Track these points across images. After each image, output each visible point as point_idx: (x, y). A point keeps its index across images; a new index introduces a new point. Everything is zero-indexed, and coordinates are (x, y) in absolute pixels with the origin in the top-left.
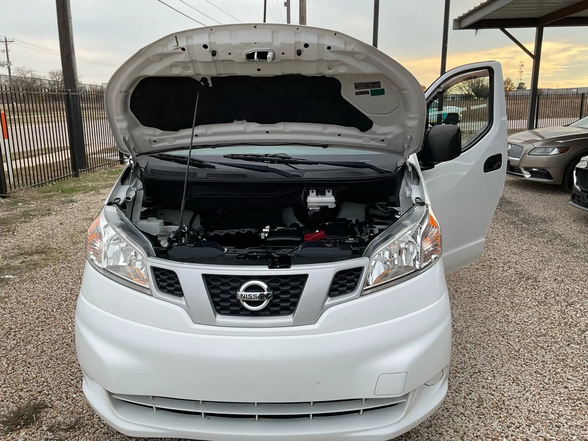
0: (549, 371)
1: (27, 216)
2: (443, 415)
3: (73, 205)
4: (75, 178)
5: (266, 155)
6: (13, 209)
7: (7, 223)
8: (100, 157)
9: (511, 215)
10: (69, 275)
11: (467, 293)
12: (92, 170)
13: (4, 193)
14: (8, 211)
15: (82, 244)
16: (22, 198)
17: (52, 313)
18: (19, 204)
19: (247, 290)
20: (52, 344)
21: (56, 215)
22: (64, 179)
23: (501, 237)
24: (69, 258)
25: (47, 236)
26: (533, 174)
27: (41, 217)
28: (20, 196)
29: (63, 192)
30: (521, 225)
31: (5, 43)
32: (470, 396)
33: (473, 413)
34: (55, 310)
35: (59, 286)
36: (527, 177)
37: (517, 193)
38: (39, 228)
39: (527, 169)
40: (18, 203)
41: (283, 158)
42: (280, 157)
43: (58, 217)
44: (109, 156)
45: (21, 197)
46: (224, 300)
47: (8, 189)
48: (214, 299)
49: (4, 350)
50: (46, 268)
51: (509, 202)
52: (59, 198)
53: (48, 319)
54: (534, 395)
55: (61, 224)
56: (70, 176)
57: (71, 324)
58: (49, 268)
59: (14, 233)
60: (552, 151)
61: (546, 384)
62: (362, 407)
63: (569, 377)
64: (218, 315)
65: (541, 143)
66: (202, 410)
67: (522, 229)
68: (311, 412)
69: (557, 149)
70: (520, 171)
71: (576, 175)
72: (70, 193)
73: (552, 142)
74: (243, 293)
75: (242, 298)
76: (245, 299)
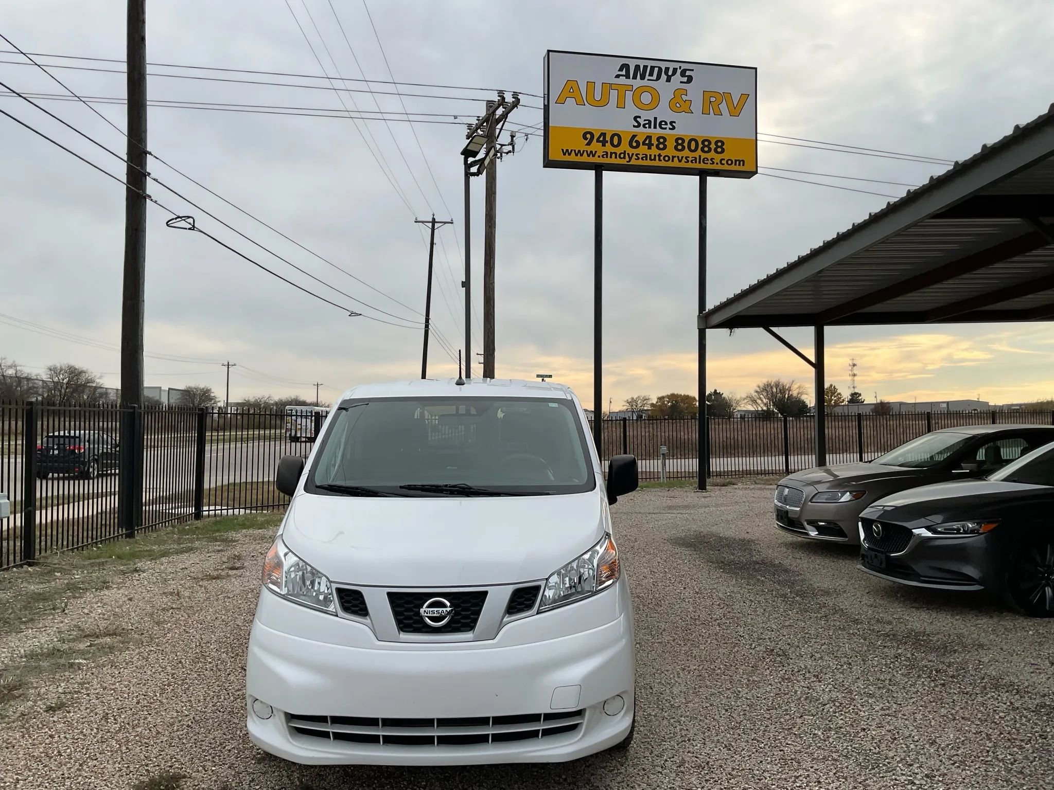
0: (769, 738)
1: (74, 589)
2: (638, 774)
3: (139, 575)
4: (128, 539)
5: (446, 486)
6: (49, 582)
7: (47, 599)
8: (154, 509)
9: (784, 586)
10: (163, 659)
11: (697, 671)
12: (153, 528)
13: (32, 557)
14: (42, 583)
15: (169, 624)
16: (57, 566)
17: (155, 698)
18: (56, 574)
19: (430, 606)
20: (168, 726)
21: (118, 588)
22: (114, 540)
23: (760, 611)
24: (157, 640)
25: (114, 615)
26: (821, 530)
27: (96, 591)
28: (54, 563)
29: (119, 557)
30: (794, 597)
32: (672, 759)
33: (671, 772)
34: (158, 695)
35: (153, 671)
36: (813, 535)
37: (801, 559)
38: (99, 604)
39: (812, 523)
40: (54, 571)
41: (464, 488)
42: (460, 487)
43: (121, 591)
44: (167, 508)
45: (55, 564)
46: (407, 618)
47: (37, 553)
48: (398, 617)
49: (107, 732)
50: (127, 652)
51: (786, 571)
52: (115, 567)
53: (151, 703)
54: (744, 757)
55: (130, 599)
56: (122, 535)
57: (184, 708)
58: (132, 652)
59: (64, 611)
60: (841, 497)
61: (761, 748)
62: (541, 726)
63: (789, 742)
64: (401, 632)
65: (828, 485)
66: (381, 732)
67: (793, 602)
68: (490, 731)
69: (848, 493)
70: (803, 525)
71: (863, 528)
72: (129, 560)
73: (842, 484)
74: (427, 609)
75: (426, 614)
76: (428, 615)
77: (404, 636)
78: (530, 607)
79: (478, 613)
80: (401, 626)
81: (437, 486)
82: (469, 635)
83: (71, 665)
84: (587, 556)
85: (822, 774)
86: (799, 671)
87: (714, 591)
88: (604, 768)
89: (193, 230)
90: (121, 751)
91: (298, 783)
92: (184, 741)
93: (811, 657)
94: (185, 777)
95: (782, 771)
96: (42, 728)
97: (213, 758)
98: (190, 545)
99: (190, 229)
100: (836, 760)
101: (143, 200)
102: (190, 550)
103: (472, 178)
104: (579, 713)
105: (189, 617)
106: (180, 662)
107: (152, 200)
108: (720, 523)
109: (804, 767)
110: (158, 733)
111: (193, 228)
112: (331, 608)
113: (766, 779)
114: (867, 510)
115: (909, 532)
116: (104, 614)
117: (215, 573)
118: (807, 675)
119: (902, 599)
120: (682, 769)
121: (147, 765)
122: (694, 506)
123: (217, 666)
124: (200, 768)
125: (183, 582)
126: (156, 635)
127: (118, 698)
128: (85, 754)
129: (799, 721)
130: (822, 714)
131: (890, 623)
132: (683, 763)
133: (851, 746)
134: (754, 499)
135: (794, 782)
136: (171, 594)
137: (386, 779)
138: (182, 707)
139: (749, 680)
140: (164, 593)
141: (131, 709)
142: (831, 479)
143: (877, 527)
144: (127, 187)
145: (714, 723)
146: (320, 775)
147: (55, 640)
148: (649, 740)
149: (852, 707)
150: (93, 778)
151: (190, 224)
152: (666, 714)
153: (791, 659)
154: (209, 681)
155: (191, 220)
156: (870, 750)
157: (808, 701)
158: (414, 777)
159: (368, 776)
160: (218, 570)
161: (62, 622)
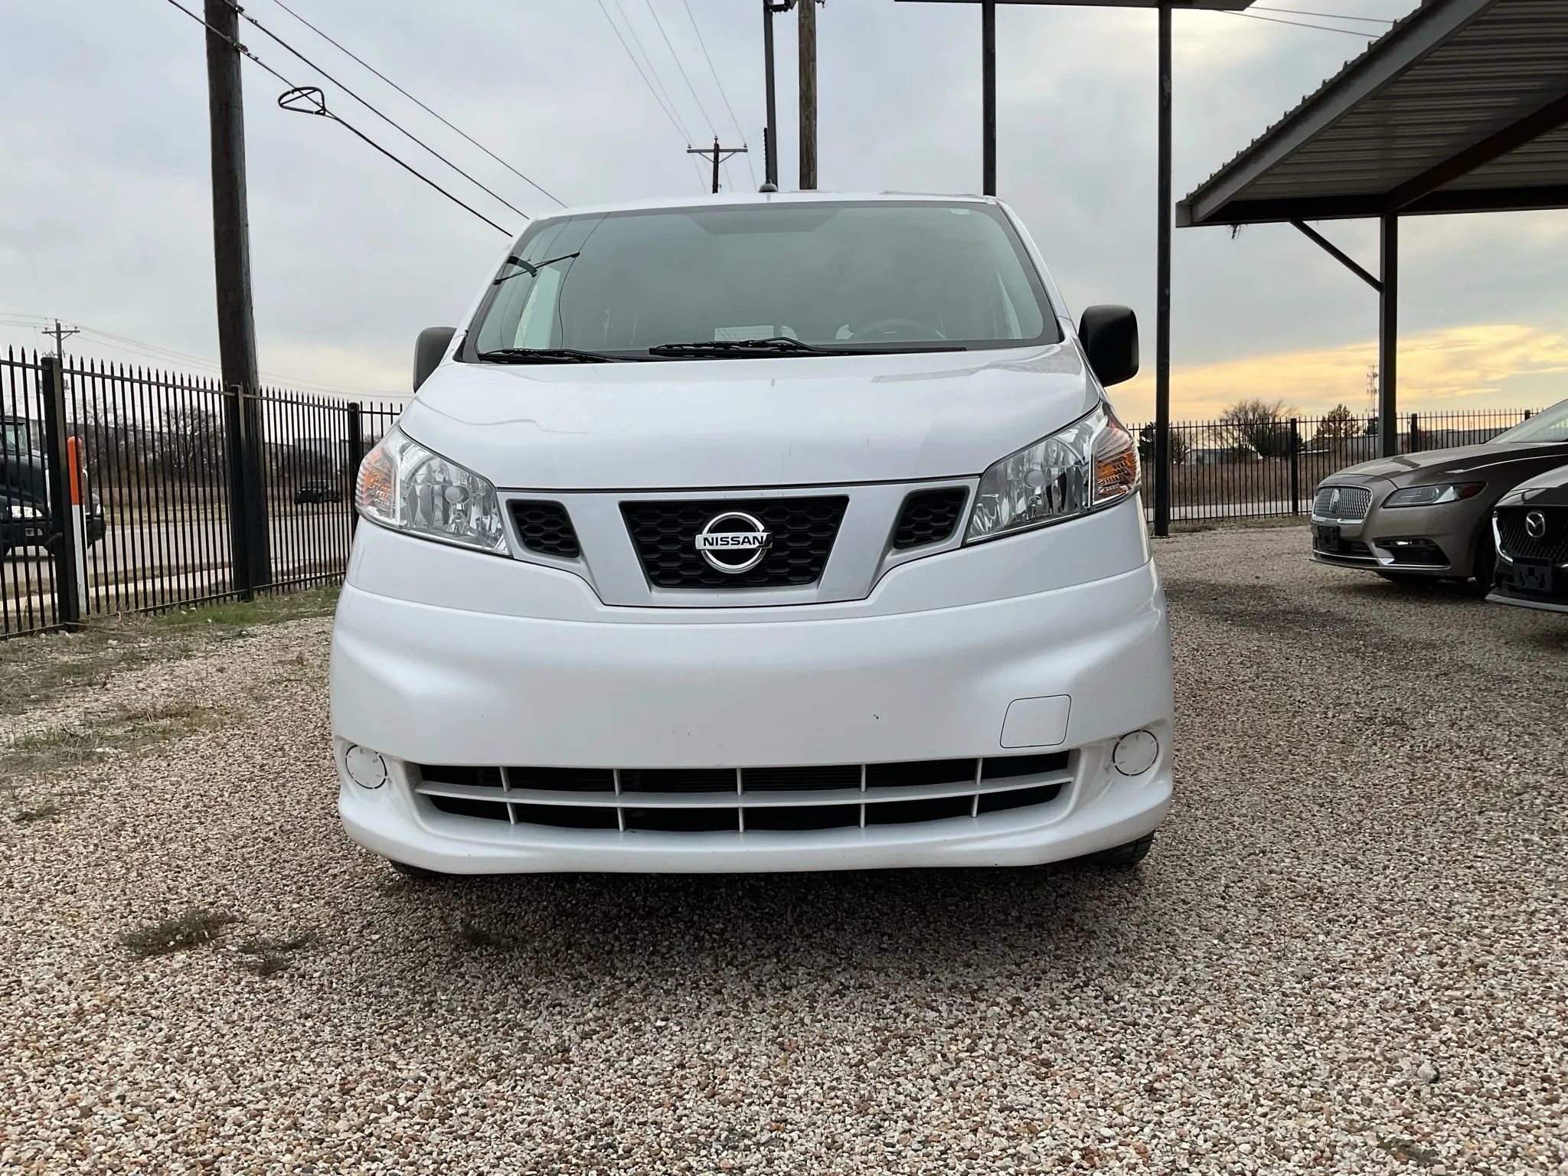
1: (132, 660)
2: (1175, 910)
3: (245, 641)
4: (245, 604)
6: (94, 651)
7: (83, 673)
9: (1349, 639)
10: (251, 746)
13: (73, 618)
14: (83, 653)
15: (277, 700)
16: (114, 632)
17: (220, 799)
18: (110, 641)
19: (716, 529)
21: (205, 658)
22: (218, 602)
24: (249, 721)
25: (187, 690)
26: (1399, 554)
27: (168, 661)
29: (219, 621)
30: (1373, 652)
31: (55, 335)
32: (1239, 884)
33: (1246, 906)
34: (227, 794)
35: (230, 761)
36: (1385, 564)
38: (166, 677)
39: (1382, 543)
40: (107, 639)
41: (784, 347)
42: (776, 346)
43: (210, 661)
45: (112, 629)
46: (667, 557)
47: (82, 612)
48: (647, 557)
49: (112, 851)
50: (193, 737)
51: (1344, 620)
52: (209, 632)
53: (211, 807)
55: (221, 671)
57: (268, 813)
58: (202, 737)
59: (104, 686)
60: (1441, 494)
62: (977, 789)
63: (1480, 854)
64: (654, 587)
66: (618, 802)
67: (1376, 658)
68: (863, 798)
69: (1452, 488)
71: (1499, 529)
72: (234, 624)
74: (710, 536)
75: (708, 547)
76: (715, 547)
77: (662, 595)
78: (945, 533)
79: (827, 545)
80: (655, 573)
81: (727, 347)
82: (808, 592)
83: (90, 756)
84: (1069, 436)
86: (1438, 747)
88: (1100, 898)
89: (324, 114)
90: (126, 880)
91: (460, 929)
92: (252, 862)
93: (1451, 726)
94: (233, 920)
95: (1491, 902)
97: (300, 888)
99: (318, 113)
101: (235, 55)
104: (1062, 761)
105: (314, 692)
106: (281, 749)
107: (249, 55)
108: (1207, 568)
110: (207, 850)
111: (323, 111)
112: (501, 547)
113: (1462, 917)
116: (171, 690)
118: (1458, 752)
120: (1268, 900)
121: (167, 902)
124: (269, 906)
126: (249, 714)
127: (152, 801)
128: (57, 885)
129: (1480, 820)
130: (1522, 808)
132: (1265, 890)
136: (291, 662)
137: (642, 918)
138: (266, 811)
139: (1345, 762)
140: (280, 662)
141: (171, 816)
143: (1535, 519)
144: (208, 30)
145: (1304, 825)
146: (507, 915)
147: (77, 723)
148: (1177, 853)
150: (55, 923)
151: (317, 104)
152: (1199, 813)
154: (324, 773)
155: (316, 96)
158: (700, 916)
159: (606, 915)
161: (97, 700)
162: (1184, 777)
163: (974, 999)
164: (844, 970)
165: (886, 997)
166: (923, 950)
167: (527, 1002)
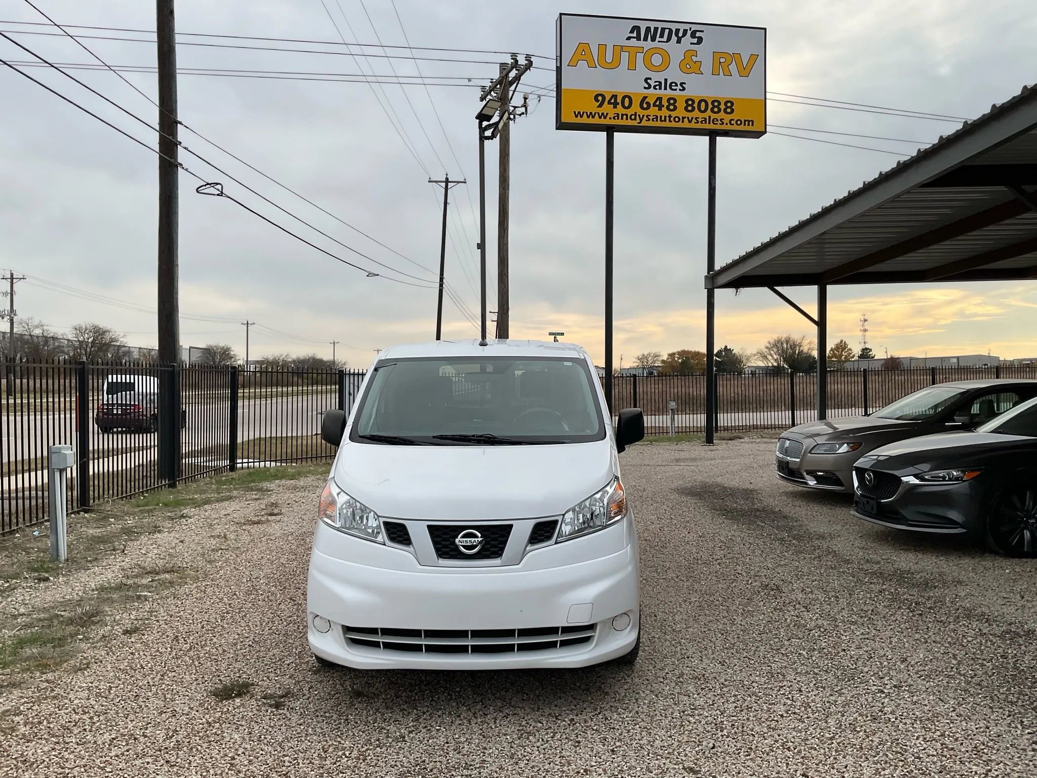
0: (759, 657)
1: (129, 533)
2: (643, 683)
3: (187, 520)
4: (170, 489)
6: (104, 526)
7: (106, 542)
8: (190, 462)
9: (782, 531)
10: (219, 592)
11: (697, 603)
12: (193, 479)
13: (87, 505)
14: (99, 528)
15: (220, 563)
16: (110, 513)
17: (217, 623)
18: (111, 520)
19: (463, 537)
20: (232, 646)
21: (169, 532)
22: (159, 489)
23: (758, 552)
24: (211, 576)
25: (169, 555)
26: (819, 479)
28: (106, 510)
29: (166, 505)
30: (791, 541)
31: (9, 280)
32: (672, 672)
34: (219, 621)
35: (212, 601)
36: (811, 484)
37: (800, 506)
38: (154, 546)
39: (811, 473)
40: (109, 518)
41: (489, 438)
42: (485, 437)
43: (172, 534)
44: (202, 461)
45: (109, 511)
46: (445, 547)
47: (91, 502)
48: (437, 546)
49: (180, 651)
50: (186, 586)
51: (785, 517)
52: (163, 513)
53: (214, 628)
54: (736, 671)
55: (182, 542)
56: (165, 485)
57: (244, 631)
58: (190, 586)
59: (124, 551)
60: (839, 449)
61: (751, 664)
62: (559, 638)
63: (777, 660)
64: (440, 559)
65: (827, 437)
66: (423, 642)
67: (790, 545)
68: (516, 641)
69: (846, 444)
70: (802, 475)
71: (857, 476)
72: (176, 507)
73: (840, 436)
74: (461, 540)
75: (460, 544)
76: (463, 544)
77: (442, 562)
78: (549, 538)
79: (505, 543)
80: (440, 553)
81: (465, 436)
82: (497, 561)
83: (139, 597)
84: (598, 496)
85: (803, 685)
86: (790, 603)
87: (717, 535)
88: (614, 678)
89: (222, 195)
90: (195, 665)
91: (350, 689)
92: (248, 657)
93: (802, 591)
94: (253, 685)
95: (769, 682)
96: (123, 648)
97: (275, 670)
98: (228, 494)
99: (218, 195)
100: (817, 674)
101: (175, 169)
102: (230, 498)
103: (486, 142)
104: (592, 627)
105: (237, 556)
106: (235, 594)
107: (183, 168)
108: (725, 474)
109: (788, 679)
110: (224, 651)
111: (221, 194)
112: (380, 538)
113: (754, 688)
114: (861, 460)
115: (898, 480)
116: (160, 555)
117: (256, 519)
118: (797, 606)
119: (892, 542)
120: (681, 679)
121: (219, 676)
122: (701, 459)
123: (268, 597)
124: (265, 678)
125: (227, 526)
126: (209, 571)
127: (184, 624)
128: (165, 667)
129: (786, 643)
130: (808, 638)
131: (878, 563)
132: (682, 675)
133: (831, 663)
134: (759, 453)
135: (779, 690)
136: (219, 536)
137: (426, 686)
138: (242, 630)
139: (744, 610)
140: (212, 536)
141: (198, 633)
142: (831, 431)
143: (869, 475)
144: (160, 155)
145: (711, 644)
146: (369, 684)
147: (121, 576)
148: (653, 657)
149: (835, 632)
150: (174, 685)
151: (218, 190)
152: (668, 637)
153: (784, 593)
154: (263, 609)
155: (219, 187)
156: (848, 666)
157: (796, 627)
158: (450, 685)
159: (410, 684)
160: (258, 516)
161: (123, 561)
162: (668, 618)
163: (556, 719)
164: (508, 708)
165: (524, 718)
166: (540, 700)
167: (385, 720)
